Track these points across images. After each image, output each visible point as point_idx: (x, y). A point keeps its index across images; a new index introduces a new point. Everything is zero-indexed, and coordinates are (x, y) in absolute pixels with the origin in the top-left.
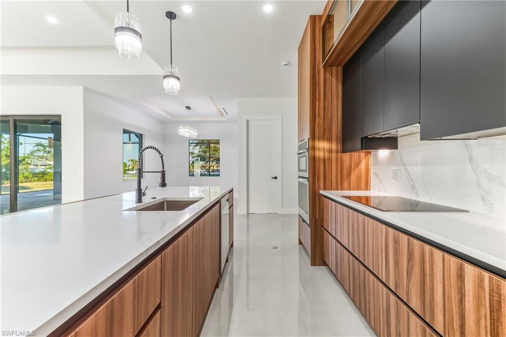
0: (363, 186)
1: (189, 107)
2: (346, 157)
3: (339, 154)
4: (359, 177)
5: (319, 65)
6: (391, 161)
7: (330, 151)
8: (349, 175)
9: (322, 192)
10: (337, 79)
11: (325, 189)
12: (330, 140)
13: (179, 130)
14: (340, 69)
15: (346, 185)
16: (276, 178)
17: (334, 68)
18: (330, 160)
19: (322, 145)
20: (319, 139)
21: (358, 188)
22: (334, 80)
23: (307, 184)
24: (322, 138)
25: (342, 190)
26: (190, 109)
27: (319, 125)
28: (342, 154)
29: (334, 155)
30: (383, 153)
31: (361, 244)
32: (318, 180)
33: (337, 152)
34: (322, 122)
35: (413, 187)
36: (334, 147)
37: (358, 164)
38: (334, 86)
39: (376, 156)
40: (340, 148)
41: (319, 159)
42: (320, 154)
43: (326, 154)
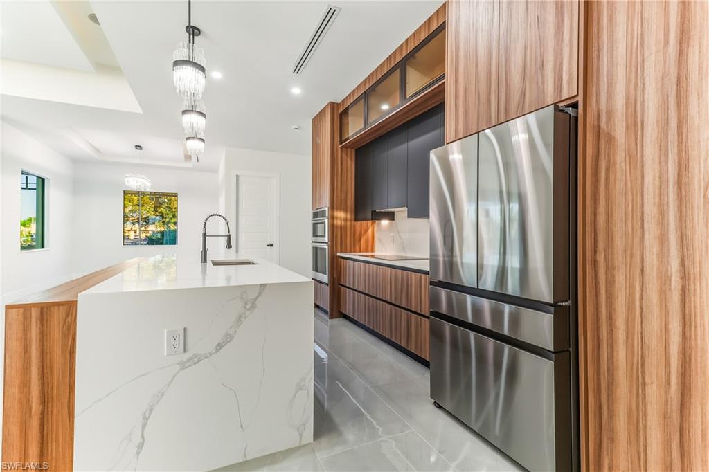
0: (370, 248)
1: (140, 147)
2: (358, 223)
3: (353, 222)
4: (367, 242)
5: (337, 146)
6: (390, 228)
7: (346, 220)
8: (360, 240)
9: (339, 254)
10: (351, 159)
11: (341, 252)
12: (345, 211)
13: (126, 179)
14: (353, 151)
15: (357, 247)
16: (271, 245)
17: (349, 150)
18: (346, 226)
19: (340, 214)
20: (337, 210)
21: (366, 251)
22: (349, 160)
23: (325, 249)
24: (340, 209)
25: (354, 252)
26: (141, 149)
27: (337, 196)
28: (356, 223)
29: (348, 223)
30: (385, 222)
31: (375, 282)
32: (336, 244)
33: (351, 221)
34: (339, 195)
35: (404, 248)
36: (349, 216)
37: (366, 231)
38: (349, 165)
39: (379, 224)
40: (353, 217)
41: (337, 227)
42: (338, 222)
43: (343, 223)
